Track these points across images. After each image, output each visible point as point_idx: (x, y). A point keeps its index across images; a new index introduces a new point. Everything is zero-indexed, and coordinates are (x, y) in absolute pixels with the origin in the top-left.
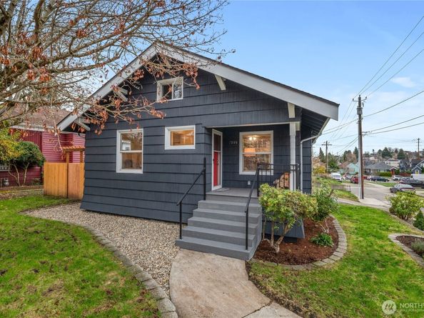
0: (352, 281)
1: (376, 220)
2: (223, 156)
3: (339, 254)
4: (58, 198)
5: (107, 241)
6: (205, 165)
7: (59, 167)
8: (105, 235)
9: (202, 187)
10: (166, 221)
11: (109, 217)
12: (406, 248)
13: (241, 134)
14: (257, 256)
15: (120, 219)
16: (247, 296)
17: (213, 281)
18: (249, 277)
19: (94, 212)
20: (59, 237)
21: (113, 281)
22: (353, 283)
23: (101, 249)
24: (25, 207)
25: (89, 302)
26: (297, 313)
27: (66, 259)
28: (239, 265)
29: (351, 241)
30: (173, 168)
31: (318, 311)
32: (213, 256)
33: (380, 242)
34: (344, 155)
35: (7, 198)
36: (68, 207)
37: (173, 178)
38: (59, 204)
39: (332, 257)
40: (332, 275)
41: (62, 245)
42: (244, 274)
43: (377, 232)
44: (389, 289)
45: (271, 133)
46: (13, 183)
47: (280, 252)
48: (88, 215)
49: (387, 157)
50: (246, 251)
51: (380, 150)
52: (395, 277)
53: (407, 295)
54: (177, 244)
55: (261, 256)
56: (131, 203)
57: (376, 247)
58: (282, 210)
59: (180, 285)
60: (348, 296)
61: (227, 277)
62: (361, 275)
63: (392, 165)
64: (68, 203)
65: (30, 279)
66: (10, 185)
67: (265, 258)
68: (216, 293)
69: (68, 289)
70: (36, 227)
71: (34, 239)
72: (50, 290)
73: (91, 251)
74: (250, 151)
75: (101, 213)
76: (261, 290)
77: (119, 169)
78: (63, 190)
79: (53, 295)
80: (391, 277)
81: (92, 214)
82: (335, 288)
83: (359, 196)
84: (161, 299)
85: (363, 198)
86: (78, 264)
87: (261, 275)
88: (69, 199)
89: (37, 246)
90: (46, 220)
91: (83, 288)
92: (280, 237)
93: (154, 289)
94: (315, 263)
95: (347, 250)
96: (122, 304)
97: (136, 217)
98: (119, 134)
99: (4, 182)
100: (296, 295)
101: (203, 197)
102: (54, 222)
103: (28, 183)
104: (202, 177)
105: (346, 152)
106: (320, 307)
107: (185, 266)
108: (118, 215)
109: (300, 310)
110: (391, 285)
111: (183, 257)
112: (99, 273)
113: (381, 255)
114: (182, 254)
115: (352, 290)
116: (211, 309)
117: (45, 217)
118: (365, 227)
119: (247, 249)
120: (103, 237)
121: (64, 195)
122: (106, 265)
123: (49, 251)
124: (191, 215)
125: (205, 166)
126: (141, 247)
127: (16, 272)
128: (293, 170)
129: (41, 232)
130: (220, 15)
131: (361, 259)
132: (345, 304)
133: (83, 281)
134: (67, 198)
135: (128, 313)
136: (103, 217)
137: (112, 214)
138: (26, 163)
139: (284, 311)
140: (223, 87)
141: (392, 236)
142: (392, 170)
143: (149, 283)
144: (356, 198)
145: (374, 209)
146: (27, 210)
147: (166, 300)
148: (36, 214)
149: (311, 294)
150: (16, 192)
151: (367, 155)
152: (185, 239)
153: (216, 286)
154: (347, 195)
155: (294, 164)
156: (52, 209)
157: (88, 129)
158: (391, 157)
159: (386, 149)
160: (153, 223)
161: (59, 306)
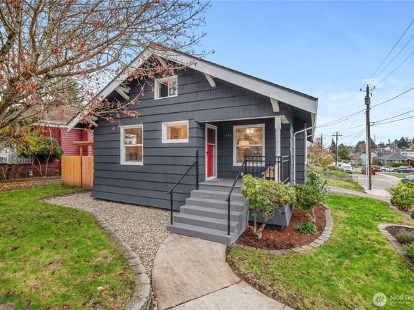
0: (323, 265)
1: (372, 210)
2: (218, 148)
3: (320, 241)
4: (73, 187)
5: (107, 225)
6: (197, 157)
7: (74, 160)
8: (107, 220)
9: (195, 178)
10: (163, 209)
11: (114, 204)
12: (391, 238)
13: (235, 128)
14: (239, 241)
15: (124, 207)
16: (220, 275)
17: (193, 262)
18: (227, 259)
19: (102, 200)
20: (67, 221)
21: (103, 258)
22: (324, 268)
23: (100, 232)
24: (44, 196)
25: (79, 273)
26: (261, 291)
27: (68, 239)
28: (220, 249)
29: (337, 230)
30: (169, 160)
31: (281, 291)
32: (199, 240)
33: (366, 231)
34: (358, 146)
35: (30, 187)
36: (80, 195)
37: (170, 170)
38: (73, 193)
39: (312, 244)
40: (306, 260)
41: (68, 227)
42: (222, 256)
43: (368, 221)
44: (358, 274)
45: (263, 125)
46: (37, 174)
47: (262, 239)
48: (96, 202)
49: (403, 147)
50: (228, 236)
51: (396, 140)
52: (368, 264)
53: (374, 281)
54: (169, 229)
55: (243, 242)
56: (133, 192)
57: (359, 236)
58: (258, 199)
59: (162, 263)
60: (314, 279)
61: (206, 258)
62: (334, 261)
63: (408, 155)
64: (81, 192)
65: (36, 254)
66: (33, 176)
67: (247, 243)
68: (192, 272)
69: (64, 263)
70: (49, 212)
71: (45, 222)
72: (50, 263)
73: (91, 233)
74: (244, 144)
75: (108, 201)
76: (234, 270)
77: (123, 162)
78: (77, 181)
79: (52, 267)
80: (364, 264)
81: (100, 202)
82: (304, 272)
83: (366, 188)
84: (139, 273)
85: (370, 189)
86: (77, 243)
87: (237, 258)
88: (82, 188)
89: (47, 228)
90: (59, 207)
91: (77, 262)
92: (262, 224)
93: (136, 265)
94: (293, 249)
95: (329, 239)
96: (105, 276)
97: (138, 205)
98: (122, 129)
99: (28, 173)
100: (264, 276)
101: (195, 187)
102: (65, 208)
103: (50, 174)
104: (194, 168)
105: (360, 143)
106: (284, 287)
107: (171, 248)
108: (122, 203)
109: (265, 289)
110: (361, 271)
111: (172, 241)
112: (93, 251)
113: (362, 244)
114: (171, 237)
115: (320, 273)
116: (185, 285)
117: (59, 204)
118: (357, 217)
119: (229, 234)
120: (104, 222)
121: (79, 184)
122: (100, 245)
123: (56, 232)
124: (184, 203)
125: (197, 159)
126: (136, 231)
127: (26, 248)
128: (278, 162)
129: (53, 216)
130: (202, 18)
131: (341, 246)
132: (309, 285)
133: (78, 257)
134: (82, 187)
135: (109, 283)
136: (109, 205)
137: (117, 202)
138: (47, 156)
139: (250, 289)
140: (213, 84)
141: (382, 226)
142: (408, 161)
143: (133, 261)
144: (363, 189)
145: (374, 200)
146: (45, 198)
147: (143, 275)
148: (53, 201)
149: (279, 276)
150: (38, 182)
151: (382, 146)
152: (176, 225)
153: (194, 266)
154: (353, 186)
155: (280, 155)
156: (67, 197)
157: (96, 125)
158: (408, 147)
159: (403, 139)
160: (152, 210)
161: (54, 276)
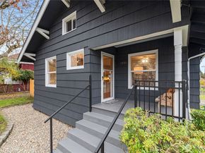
13: (130, 56)
45: (156, 51)
66: (20, 91)
77: (47, 84)
98: (46, 62)
101: (88, 109)
125: (91, 83)
128: (179, 89)
138: (27, 80)
140: (103, 10)
155: (181, 80)
157: (35, 59)
